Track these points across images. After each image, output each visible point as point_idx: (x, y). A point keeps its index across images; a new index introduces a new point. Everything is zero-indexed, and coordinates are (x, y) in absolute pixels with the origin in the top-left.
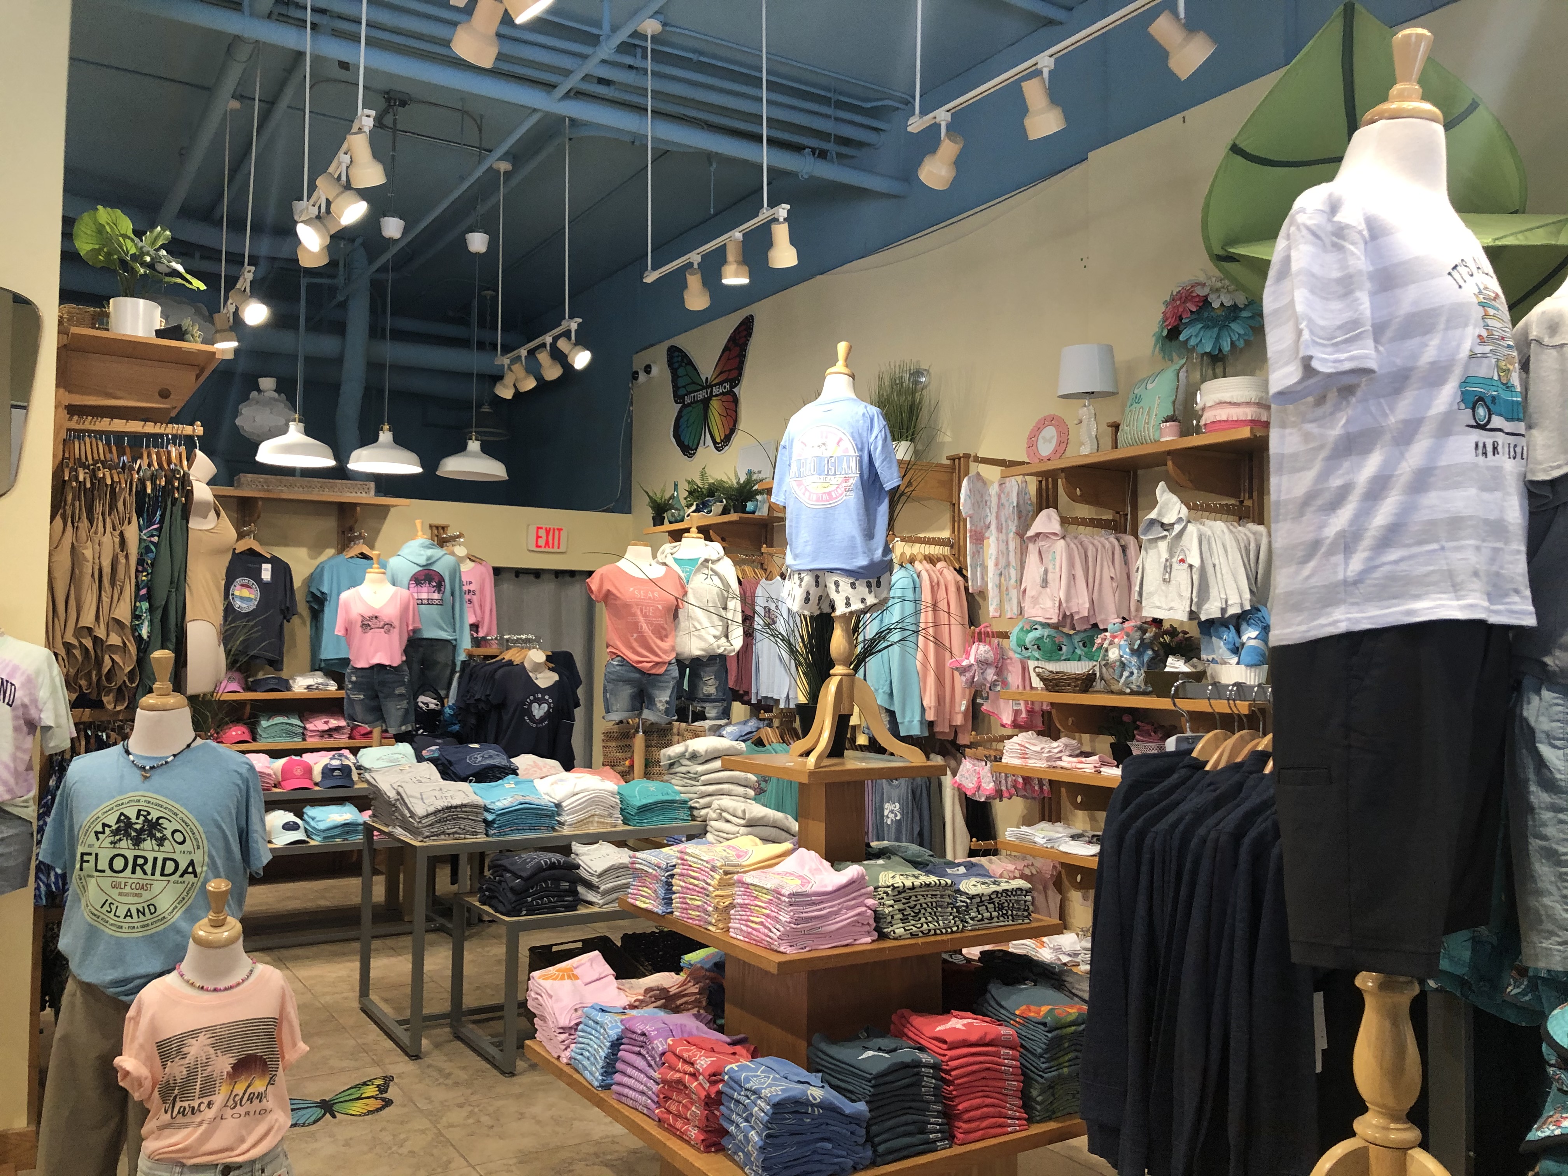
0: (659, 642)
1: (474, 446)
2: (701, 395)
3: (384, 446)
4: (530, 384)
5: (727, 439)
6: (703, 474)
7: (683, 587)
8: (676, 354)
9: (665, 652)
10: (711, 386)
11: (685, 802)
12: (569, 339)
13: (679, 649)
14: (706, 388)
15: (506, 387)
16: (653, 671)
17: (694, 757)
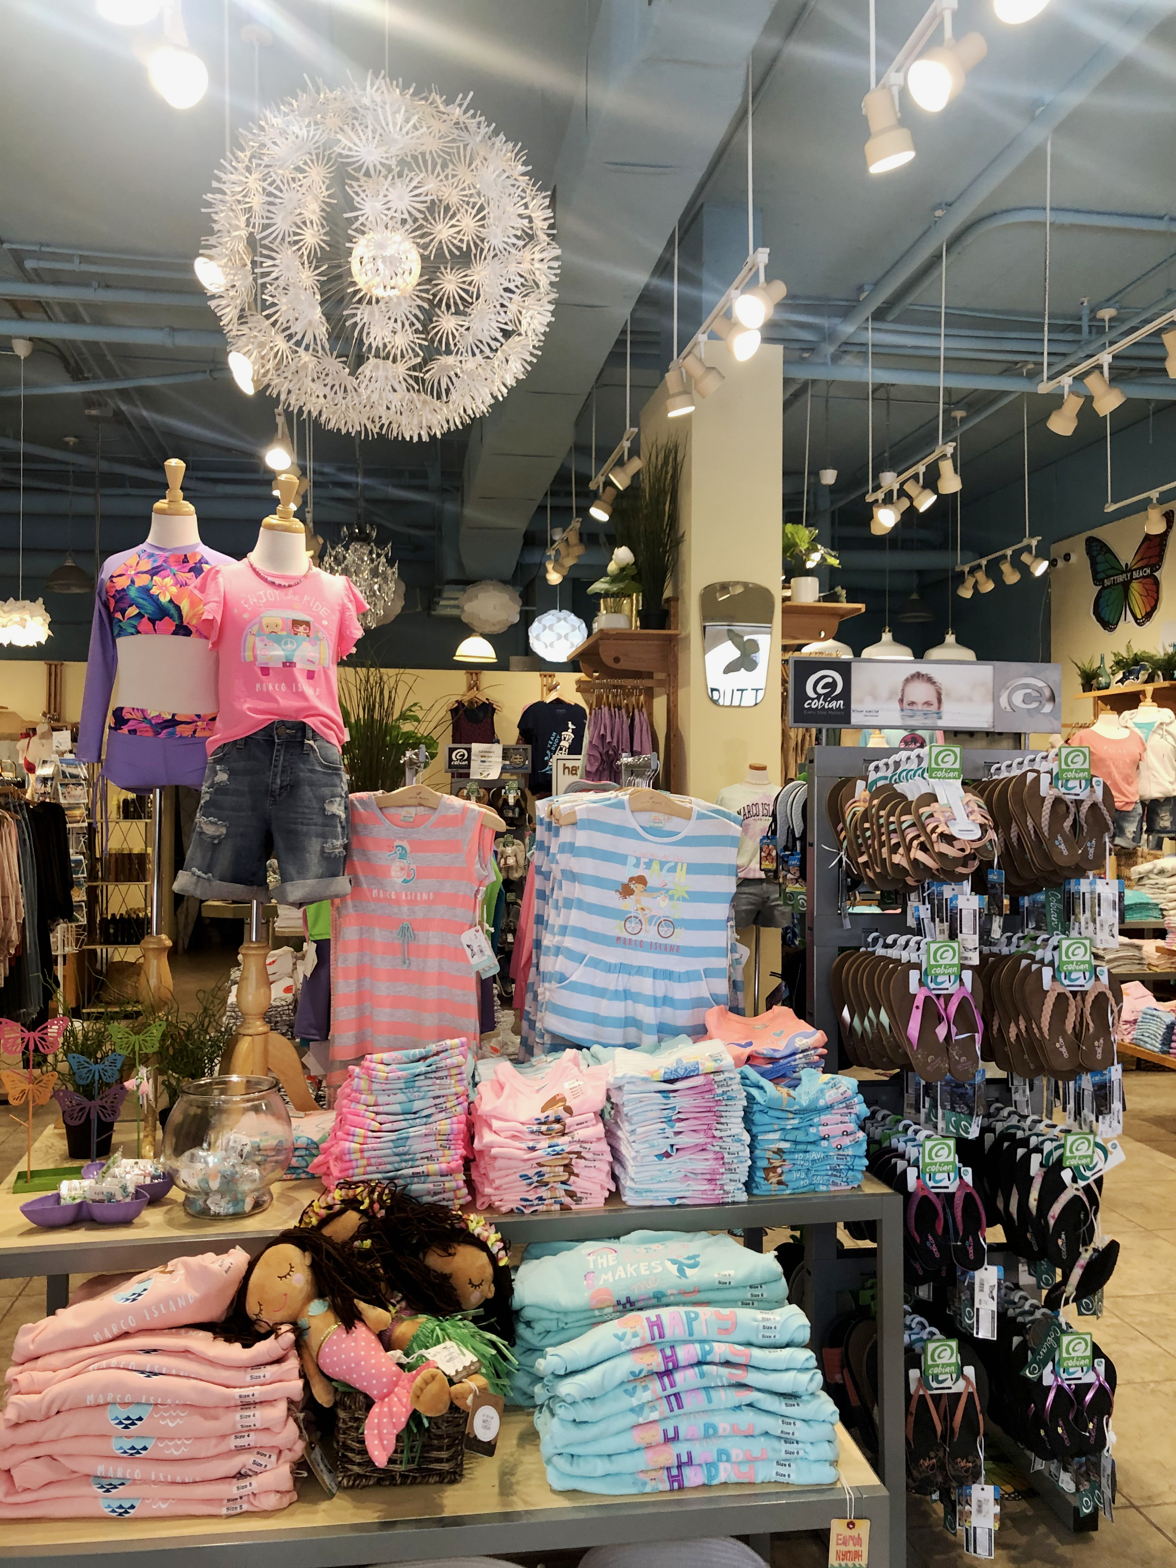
0: (1127, 786)
1: (950, 638)
2: (1120, 578)
3: (886, 644)
4: (988, 586)
5: (1148, 616)
6: (1128, 647)
7: (1143, 745)
8: (1095, 544)
9: (1133, 794)
10: (1132, 571)
11: (1157, 905)
12: (1031, 553)
13: (1141, 793)
14: (1126, 572)
15: (967, 589)
16: (1124, 809)
17: (1162, 872)
